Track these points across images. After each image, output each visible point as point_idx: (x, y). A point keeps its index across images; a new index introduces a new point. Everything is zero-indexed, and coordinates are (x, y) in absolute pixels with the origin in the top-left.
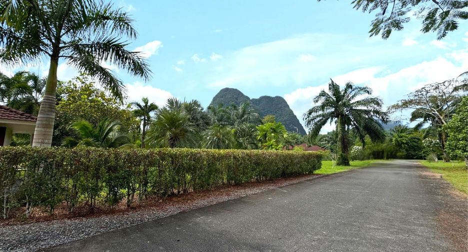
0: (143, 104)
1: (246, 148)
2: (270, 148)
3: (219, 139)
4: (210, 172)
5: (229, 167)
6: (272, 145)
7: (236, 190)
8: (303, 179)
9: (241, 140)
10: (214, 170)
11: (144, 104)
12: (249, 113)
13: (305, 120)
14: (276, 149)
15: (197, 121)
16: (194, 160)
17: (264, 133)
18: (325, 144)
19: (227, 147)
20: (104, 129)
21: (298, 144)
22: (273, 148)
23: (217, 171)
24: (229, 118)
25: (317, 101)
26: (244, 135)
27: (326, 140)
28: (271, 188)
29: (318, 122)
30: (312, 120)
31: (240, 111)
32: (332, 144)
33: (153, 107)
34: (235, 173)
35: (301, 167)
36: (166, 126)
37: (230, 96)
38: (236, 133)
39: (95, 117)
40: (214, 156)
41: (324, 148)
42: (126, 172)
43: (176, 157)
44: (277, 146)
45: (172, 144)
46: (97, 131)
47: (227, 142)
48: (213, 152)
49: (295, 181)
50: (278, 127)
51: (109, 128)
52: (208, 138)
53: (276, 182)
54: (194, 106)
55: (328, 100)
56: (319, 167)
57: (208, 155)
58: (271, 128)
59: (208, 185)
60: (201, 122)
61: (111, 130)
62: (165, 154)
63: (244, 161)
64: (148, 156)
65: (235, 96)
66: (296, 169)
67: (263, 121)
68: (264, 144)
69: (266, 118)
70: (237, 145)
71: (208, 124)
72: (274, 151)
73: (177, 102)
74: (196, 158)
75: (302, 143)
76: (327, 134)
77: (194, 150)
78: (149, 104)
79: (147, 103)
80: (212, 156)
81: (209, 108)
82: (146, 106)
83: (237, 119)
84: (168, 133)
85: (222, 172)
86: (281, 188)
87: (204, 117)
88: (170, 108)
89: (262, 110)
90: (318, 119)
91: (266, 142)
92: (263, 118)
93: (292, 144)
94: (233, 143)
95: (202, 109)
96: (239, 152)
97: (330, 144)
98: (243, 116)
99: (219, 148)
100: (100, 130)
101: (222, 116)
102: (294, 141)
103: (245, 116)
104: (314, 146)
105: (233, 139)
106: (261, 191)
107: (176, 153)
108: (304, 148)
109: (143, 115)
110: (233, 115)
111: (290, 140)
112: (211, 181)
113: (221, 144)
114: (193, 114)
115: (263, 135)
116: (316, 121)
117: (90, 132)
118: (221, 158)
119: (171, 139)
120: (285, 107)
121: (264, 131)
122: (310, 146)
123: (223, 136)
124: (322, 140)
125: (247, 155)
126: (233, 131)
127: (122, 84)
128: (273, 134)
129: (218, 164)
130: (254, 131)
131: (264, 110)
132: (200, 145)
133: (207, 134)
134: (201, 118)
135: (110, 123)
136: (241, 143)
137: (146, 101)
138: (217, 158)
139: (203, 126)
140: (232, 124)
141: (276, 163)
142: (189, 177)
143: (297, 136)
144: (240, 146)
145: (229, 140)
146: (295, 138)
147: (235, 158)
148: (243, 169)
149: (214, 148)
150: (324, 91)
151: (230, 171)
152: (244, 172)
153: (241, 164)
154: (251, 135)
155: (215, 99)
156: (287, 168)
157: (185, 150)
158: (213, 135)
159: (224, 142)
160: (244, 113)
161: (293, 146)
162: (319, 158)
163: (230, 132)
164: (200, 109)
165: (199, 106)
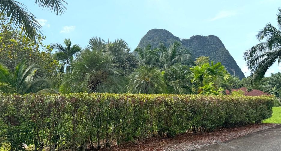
0: (65, 46)
1: (178, 93)
2: (208, 93)
3: (147, 82)
4: (136, 122)
5: (159, 115)
6: (209, 89)
7: (169, 145)
8: (252, 130)
9: (172, 83)
10: (142, 120)
11: (67, 47)
12: (180, 54)
13: (247, 60)
14: (216, 95)
15: (123, 63)
16: (116, 108)
17: (200, 75)
18: (269, 87)
19: (157, 92)
20: (22, 72)
21: (236, 88)
22: (211, 92)
23: (145, 120)
24: (157, 60)
25: (262, 37)
26: (176, 77)
27: (270, 83)
28: (214, 142)
29: (264, 61)
30: (256, 59)
31: (170, 52)
32: (278, 87)
33: (76, 49)
34: (167, 123)
35: (248, 115)
36: (85, 68)
37: (158, 38)
38: (166, 75)
39: (11, 60)
40: (141, 103)
41: (267, 92)
42: (29, 123)
43: (94, 105)
44: (216, 90)
45: (93, 88)
46: (13, 75)
47: (156, 86)
48: (140, 97)
49: (242, 133)
50: (216, 68)
51: (26, 71)
52: (135, 81)
53: (218, 133)
54: (119, 46)
55: (277, 36)
56: (270, 116)
57: (133, 101)
58: (209, 70)
59: (135, 138)
60: (127, 64)
61: (28, 73)
62: (78, 100)
63: (179, 108)
64: (57, 103)
65: (164, 38)
66: (242, 117)
67: (196, 62)
68: (200, 88)
69: (199, 60)
70: (167, 89)
71: (134, 66)
72: (212, 96)
73: (100, 43)
74: (118, 105)
75: (240, 87)
76: (271, 76)
77: (117, 96)
78: (72, 46)
79: (69, 45)
80: (138, 102)
81: (136, 50)
82: (69, 48)
83: (167, 61)
84: (88, 76)
85: (151, 122)
86: (226, 142)
87: (130, 59)
88: (94, 49)
89: (193, 51)
90: (264, 58)
91: (202, 85)
92: (195, 60)
93: (229, 88)
94: (163, 87)
95: (129, 50)
96: (171, 97)
97: (275, 88)
98: (172, 57)
99: (147, 92)
100: (17, 74)
101: (150, 59)
102: (232, 85)
103: (176, 58)
104: (256, 91)
105: (163, 82)
106: (201, 146)
107: (93, 99)
108: (244, 93)
109: (66, 58)
110: (162, 57)
111: (227, 84)
112: (138, 133)
113: (150, 87)
114: (118, 55)
115: (199, 77)
116: (261, 60)
117: (7, 75)
118: (149, 105)
119: (93, 82)
120: (220, 47)
121: (200, 73)
122: (250, 90)
123: (152, 79)
124: (264, 83)
125: (182, 101)
126: (163, 73)
127: (33, 19)
128: (210, 76)
129: (146, 112)
130: (187, 73)
131: (196, 51)
132: (126, 89)
133: (134, 77)
134: (127, 59)
135: (28, 66)
136: (173, 87)
137: (68, 43)
138: (145, 104)
139: (129, 68)
140: (162, 67)
141: (218, 111)
142: (111, 128)
143: (235, 79)
144: (171, 90)
145: (159, 83)
146: (233, 81)
147: (166, 104)
148: (177, 118)
149: (142, 92)
150: (270, 26)
151: (160, 120)
152: (178, 122)
153: (174, 112)
154: (183, 78)
155: (142, 41)
156: (231, 116)
157: (105, 95)
158: (140, 78)
159: (152, 85)
160: (174, 54)
161: (230, 91)
162: (270, 104)
163: (159, 74)
164: (126, 50)
165: (125, 46)
